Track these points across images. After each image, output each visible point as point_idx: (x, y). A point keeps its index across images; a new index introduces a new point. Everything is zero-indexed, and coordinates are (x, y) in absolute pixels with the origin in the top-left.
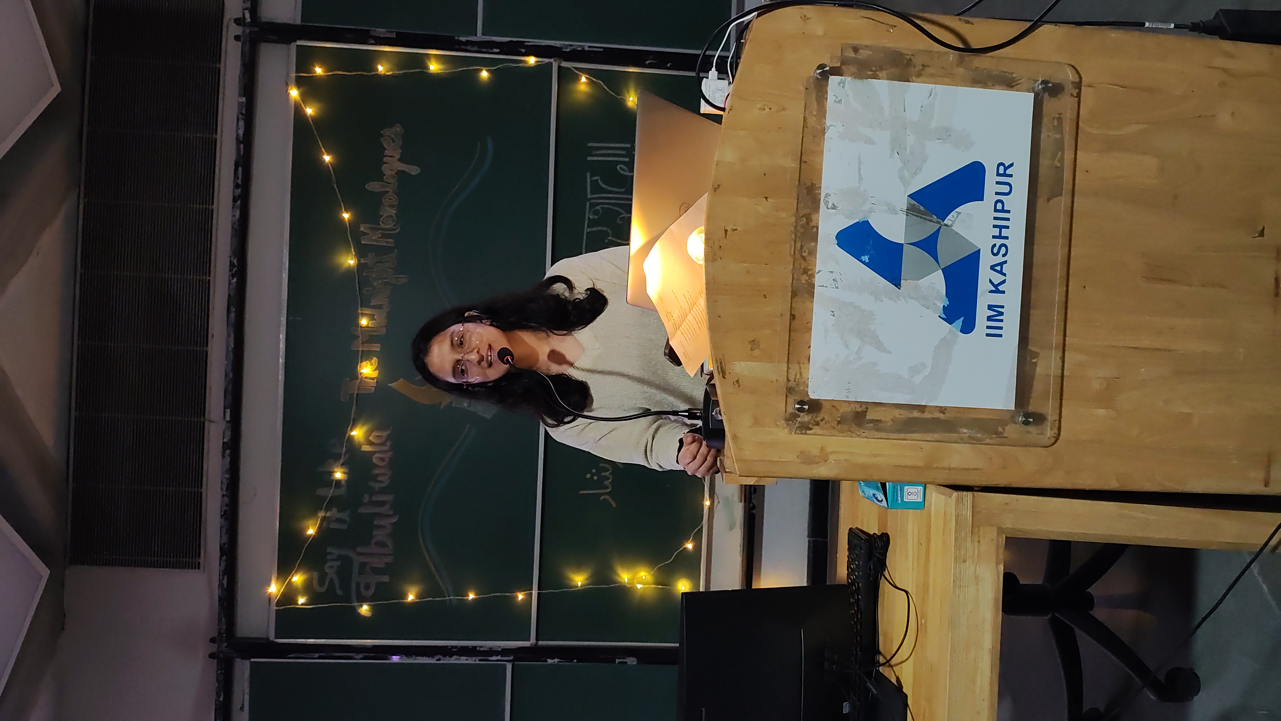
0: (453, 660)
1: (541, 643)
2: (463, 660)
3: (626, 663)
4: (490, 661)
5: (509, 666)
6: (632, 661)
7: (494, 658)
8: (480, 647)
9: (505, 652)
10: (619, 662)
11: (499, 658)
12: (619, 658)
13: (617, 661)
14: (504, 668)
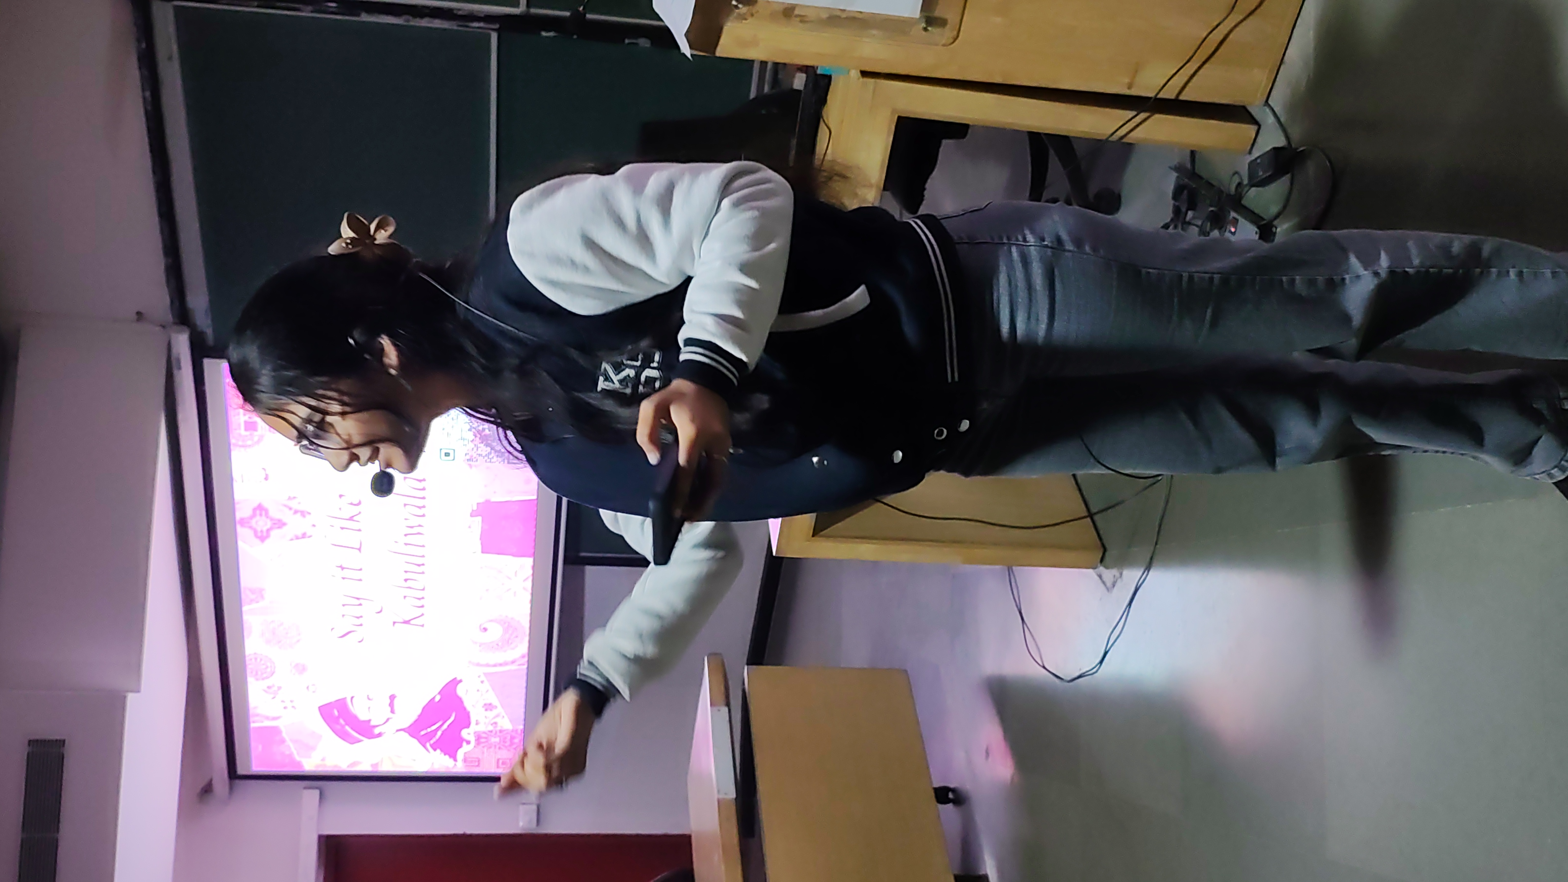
0: (425, 23)
1: (533, 11)
2: (437, 24)
3: (637, 44)
4: (467, 27)
5: (494, 37)
6: (644, 43)
7: (476, 24)
8: (459, 10)
9: (489, 18)
10: (629, 44)
11: (482, 24)
12: (629, 38)
13: (627, 41)
14: (489, 36)
